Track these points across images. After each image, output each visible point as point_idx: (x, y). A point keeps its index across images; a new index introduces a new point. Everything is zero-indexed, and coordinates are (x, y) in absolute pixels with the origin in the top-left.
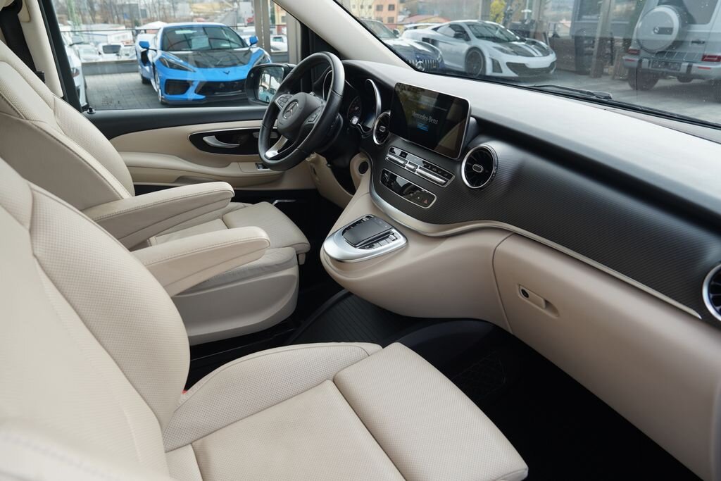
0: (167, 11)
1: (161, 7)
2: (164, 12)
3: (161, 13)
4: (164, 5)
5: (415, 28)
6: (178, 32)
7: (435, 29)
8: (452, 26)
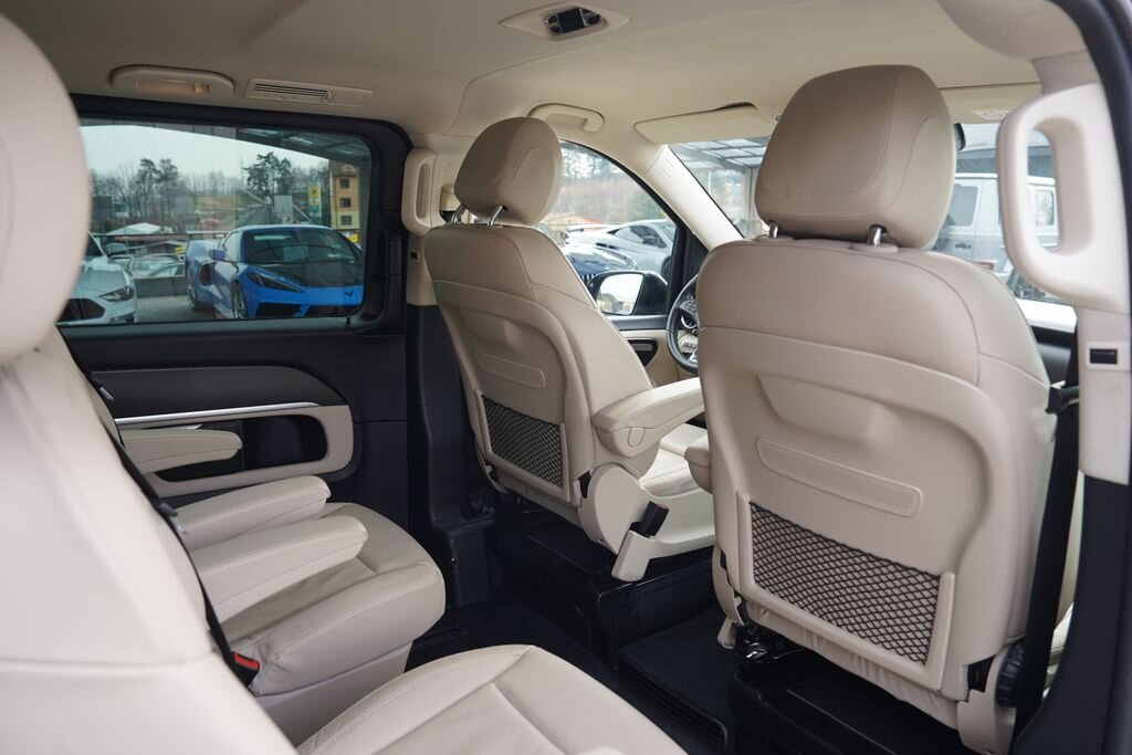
0: (158, 208)
1: (148, 201)
2: (154, 210)
3: (149, 211)
4: (153, 199)
5: (582, 230)
6: (257, 238)
7: (613, 232)
8: (634, 229)
